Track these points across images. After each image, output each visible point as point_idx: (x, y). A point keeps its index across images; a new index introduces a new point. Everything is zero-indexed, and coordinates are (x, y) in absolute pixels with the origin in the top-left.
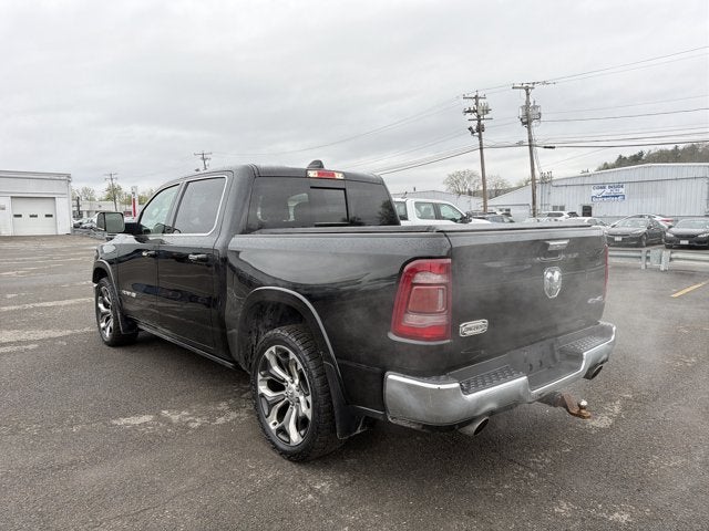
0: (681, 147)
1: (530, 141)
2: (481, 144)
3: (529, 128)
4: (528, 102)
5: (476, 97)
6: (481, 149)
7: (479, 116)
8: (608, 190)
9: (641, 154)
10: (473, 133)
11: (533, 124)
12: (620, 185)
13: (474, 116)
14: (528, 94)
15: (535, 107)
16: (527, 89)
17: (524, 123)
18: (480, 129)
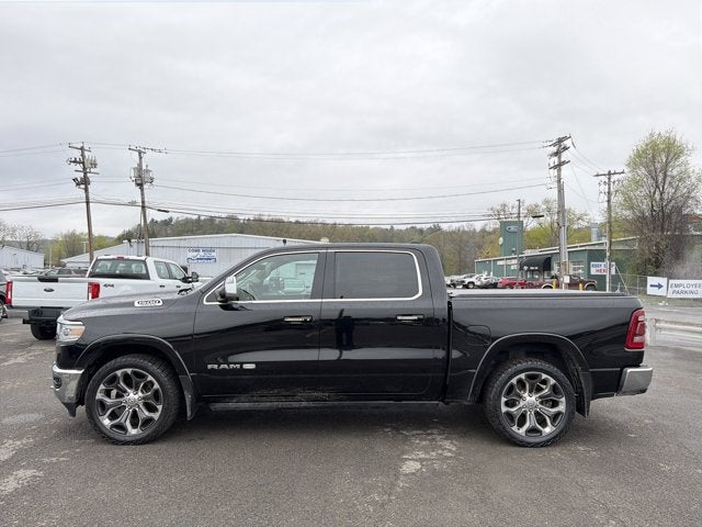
0: (202, 218)
1: (143, 202)
2: (87, 197)
3: (142, 190)
4: (140, 165)
5: (82, 149)
6: (88, 203)
7: (84, 168)
8: (202, 254)
9: (171, 219)
10: (78, 184)
11: (145, 186)
12: (212, 250)
13: (80, 167)
14: (141, 158)
15: (148, 171)
16: (140, 153)
17: (138, 185)
18: (85, 182)
